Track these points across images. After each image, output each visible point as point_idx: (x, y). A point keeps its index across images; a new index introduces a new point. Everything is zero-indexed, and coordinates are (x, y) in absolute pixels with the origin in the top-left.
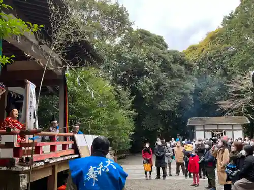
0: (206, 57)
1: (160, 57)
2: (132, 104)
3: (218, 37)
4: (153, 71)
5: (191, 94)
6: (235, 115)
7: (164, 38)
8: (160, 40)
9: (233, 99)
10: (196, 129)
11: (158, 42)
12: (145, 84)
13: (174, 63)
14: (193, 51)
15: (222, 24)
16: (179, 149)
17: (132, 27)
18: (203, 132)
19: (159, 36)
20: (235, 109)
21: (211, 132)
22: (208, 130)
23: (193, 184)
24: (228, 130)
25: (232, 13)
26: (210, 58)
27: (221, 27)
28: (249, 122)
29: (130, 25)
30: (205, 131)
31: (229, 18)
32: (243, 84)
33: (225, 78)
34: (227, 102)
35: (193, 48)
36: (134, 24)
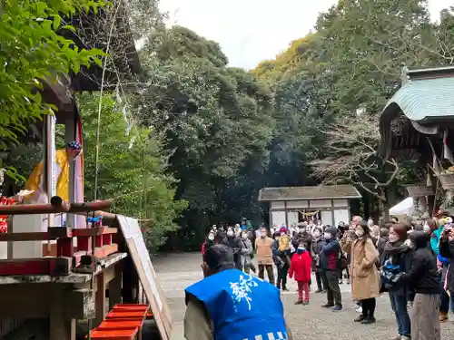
0: (289, 84)
1: (217, 79)
2: (169, 163)
3: (309, 50)
4: (204, 104)
5: (268, 148)
6: (338, 184)
7: (220, 45)
8: (213, 49)
9: (336, 156)
10: (273, 208)
11: (210, 51)
12: (190, 128)
13: (239, 90)
14: (268, 72)
15: (315, 27)
16: (264, 242)
17: (165, 21)
18: (284, 213)
19: (212, 42)
20: (339, 174)
21: (297, 214)
22: (293, 210)
23: (297, 300)
24: (325, 209)
25: (333, 7)
26: (297, 85)
27: (315, 31)
28: (360, 196)
29: (161, 19)
30: (287, 210)
31: (328, 17)
32: (351, 132)
33: (320, 121)
34: (326, 162)
35: (267, 66)
36: (168, 17)
